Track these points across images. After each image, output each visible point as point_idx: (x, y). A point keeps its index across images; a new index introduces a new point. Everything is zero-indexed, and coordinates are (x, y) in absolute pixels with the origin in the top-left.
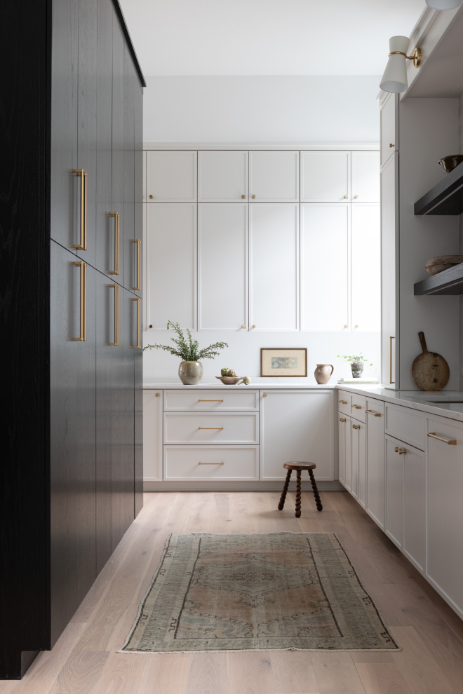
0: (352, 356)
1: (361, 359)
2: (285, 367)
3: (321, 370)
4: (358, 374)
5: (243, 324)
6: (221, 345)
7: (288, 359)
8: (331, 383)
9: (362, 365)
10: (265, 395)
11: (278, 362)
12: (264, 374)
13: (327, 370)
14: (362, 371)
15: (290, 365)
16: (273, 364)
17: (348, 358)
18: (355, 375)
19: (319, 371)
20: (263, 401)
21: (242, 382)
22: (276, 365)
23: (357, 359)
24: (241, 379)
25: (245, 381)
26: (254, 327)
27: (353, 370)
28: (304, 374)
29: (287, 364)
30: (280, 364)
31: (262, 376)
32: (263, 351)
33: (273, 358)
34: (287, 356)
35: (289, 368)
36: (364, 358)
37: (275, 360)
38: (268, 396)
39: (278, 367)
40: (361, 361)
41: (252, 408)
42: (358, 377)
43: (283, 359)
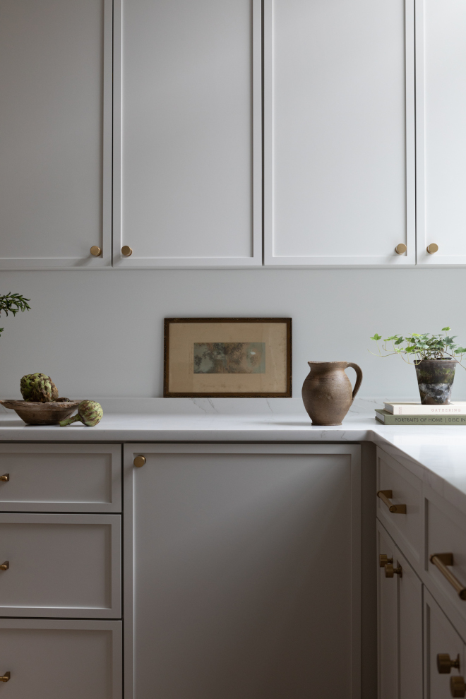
0: (419, 336)
1: (446, 348)
2: (231, 371)
3: (323, 380)
4: (440, 392)
5: (95, 243)
6: (9, 305)
7: (238, 346)
8: (354, 425)
9: (451, 366)
10: (139, 462)
11: (210, 355)
12: (171, 389)
13: (342, 379)
14: (451, 382)
15: (245, 364)
16: (198, 360)
17: (405, 344)
18: (430, 395)
19: (317, 383)
20: (134, 479)
21: (75, 419)
22: (207, 364)
23: (436, 345)
24: (73, 407)
25: (85, 414)
26: (126, 251)
27: (421, 380)
28: (283, 389)
29: (237, 362)
30: (216, 362)
31: (167, 394)
32: (172, 326)
33: (198, 345)
34: (236, 340)
35: (241, 371)
36: (458, 343)
37: (204, 349)
38: (151, 465)
39: (211, 371)
40: (447, 352)
41: (97, 503)
42: (440, 402)
43: (226, 349)
